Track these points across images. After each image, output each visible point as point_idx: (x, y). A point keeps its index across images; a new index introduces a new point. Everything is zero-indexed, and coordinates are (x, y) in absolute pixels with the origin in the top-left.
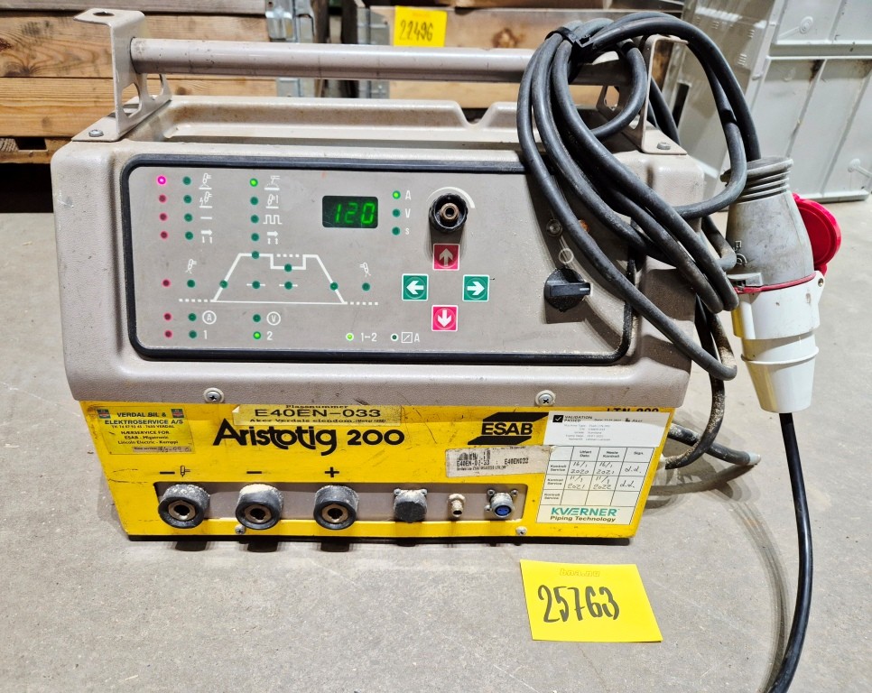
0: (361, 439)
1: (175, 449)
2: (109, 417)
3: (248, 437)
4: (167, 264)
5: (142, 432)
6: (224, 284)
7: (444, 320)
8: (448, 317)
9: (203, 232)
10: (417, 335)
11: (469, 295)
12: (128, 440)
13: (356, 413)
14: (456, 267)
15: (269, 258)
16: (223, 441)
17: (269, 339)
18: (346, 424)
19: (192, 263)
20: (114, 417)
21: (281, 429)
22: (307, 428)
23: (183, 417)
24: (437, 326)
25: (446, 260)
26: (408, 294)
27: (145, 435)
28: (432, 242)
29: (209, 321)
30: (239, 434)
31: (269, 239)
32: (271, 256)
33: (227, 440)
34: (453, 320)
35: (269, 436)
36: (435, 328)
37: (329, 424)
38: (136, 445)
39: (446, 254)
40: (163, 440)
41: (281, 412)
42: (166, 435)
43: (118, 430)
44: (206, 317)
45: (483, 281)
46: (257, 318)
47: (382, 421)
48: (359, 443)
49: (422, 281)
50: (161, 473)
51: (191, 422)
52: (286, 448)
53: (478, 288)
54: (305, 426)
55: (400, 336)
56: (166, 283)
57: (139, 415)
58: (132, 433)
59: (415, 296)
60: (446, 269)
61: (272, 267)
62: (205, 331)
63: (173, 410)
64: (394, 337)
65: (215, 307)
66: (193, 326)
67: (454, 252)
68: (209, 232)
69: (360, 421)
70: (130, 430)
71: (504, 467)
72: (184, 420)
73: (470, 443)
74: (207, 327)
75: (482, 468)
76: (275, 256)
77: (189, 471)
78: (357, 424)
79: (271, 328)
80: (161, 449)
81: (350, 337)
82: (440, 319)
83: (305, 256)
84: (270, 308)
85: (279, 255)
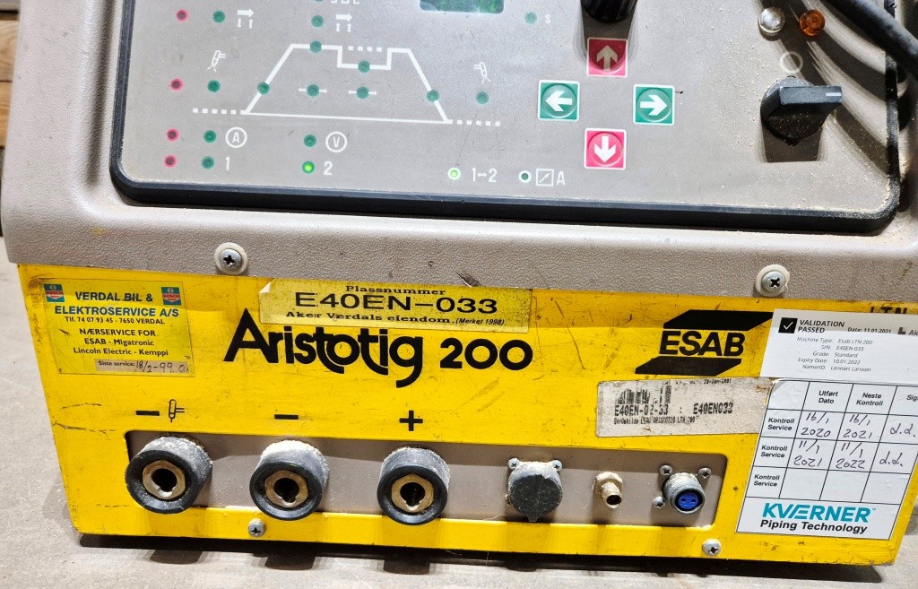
0: (461, 358)
1: (163, 365)
2: (62, 300)
3: (281, 345)
4: (181, 57)
5: (113, 332)
6: (264, 88)
7: (605, 152)
8: (610, 147)
9: (240, 12)
10: (561, 173)
11: (644, 115)
12: (90, 347)
13: (457, 305)
14: (622, 73)
15: (336, 52)
16: (240, 352)
17: (326, 173)
18: (440, 326)
19: (219, 56)
20: (70, 300)
21: (335, 332)
22: (377, 333)
23: (179, 303)
24: (594, 160)
25: (607, 61)
26: (548, 111)
27: (117, 337)
28: (586, 36)
29: (236, 143)
30: (267, 339)
31: (338, 25)
32: (340, 49)
33: (247, 350)
34: (618, 154)
35: (314, 345)
36: (590, 164)
37: (414, 325)
38: (103, 356)
39: (607, 54)
40: (146, 348)
41: (338, 299)
42: (150, 338)
43: (75, 327)
44: (231, 135)
45: (666, 95)
46: (310, 140)
47: (499, 322)
48: (459, 365)
49: (571, 91)
50: (139, 413)
51: (192, 314)
52: (341, 371)
53: (657, 105)
54: (374, 327)
55: (534, 175)
56: (176, 84)
57: (110, 297)
58: (97, 331)
59: (558, 114)
60: (608, 75)
61: (340, 65)
62: (228, 159)
63: (164, 290)
64: (525, 176)
65: (248, 123)
66: (210, 149)
67: (620, 50)
68: (250, 13)
69: (462, 321)
70: (94, 325)
71: (692, 420)
72: (181, 310)
73: (640, 370)
74: (231, 152)
75: (656, 421)
76: (345, 50)
77: (181, 410)
78: (458, 327)
79: (332, 156)
80: (140, 364)
81: (454, 174)
82: (597, 150)
83: (390, 51)
84: (331, 126)
85: (351, 48)
